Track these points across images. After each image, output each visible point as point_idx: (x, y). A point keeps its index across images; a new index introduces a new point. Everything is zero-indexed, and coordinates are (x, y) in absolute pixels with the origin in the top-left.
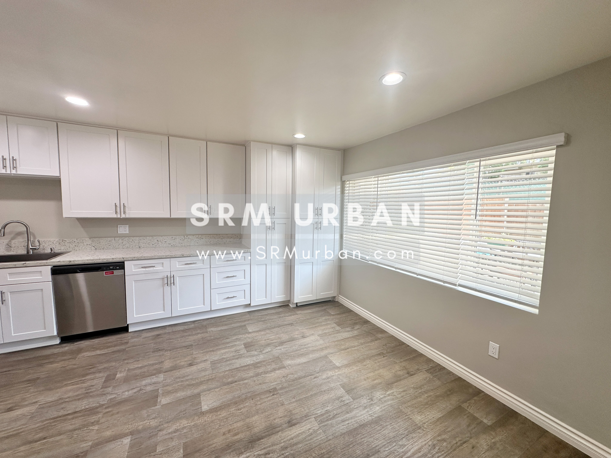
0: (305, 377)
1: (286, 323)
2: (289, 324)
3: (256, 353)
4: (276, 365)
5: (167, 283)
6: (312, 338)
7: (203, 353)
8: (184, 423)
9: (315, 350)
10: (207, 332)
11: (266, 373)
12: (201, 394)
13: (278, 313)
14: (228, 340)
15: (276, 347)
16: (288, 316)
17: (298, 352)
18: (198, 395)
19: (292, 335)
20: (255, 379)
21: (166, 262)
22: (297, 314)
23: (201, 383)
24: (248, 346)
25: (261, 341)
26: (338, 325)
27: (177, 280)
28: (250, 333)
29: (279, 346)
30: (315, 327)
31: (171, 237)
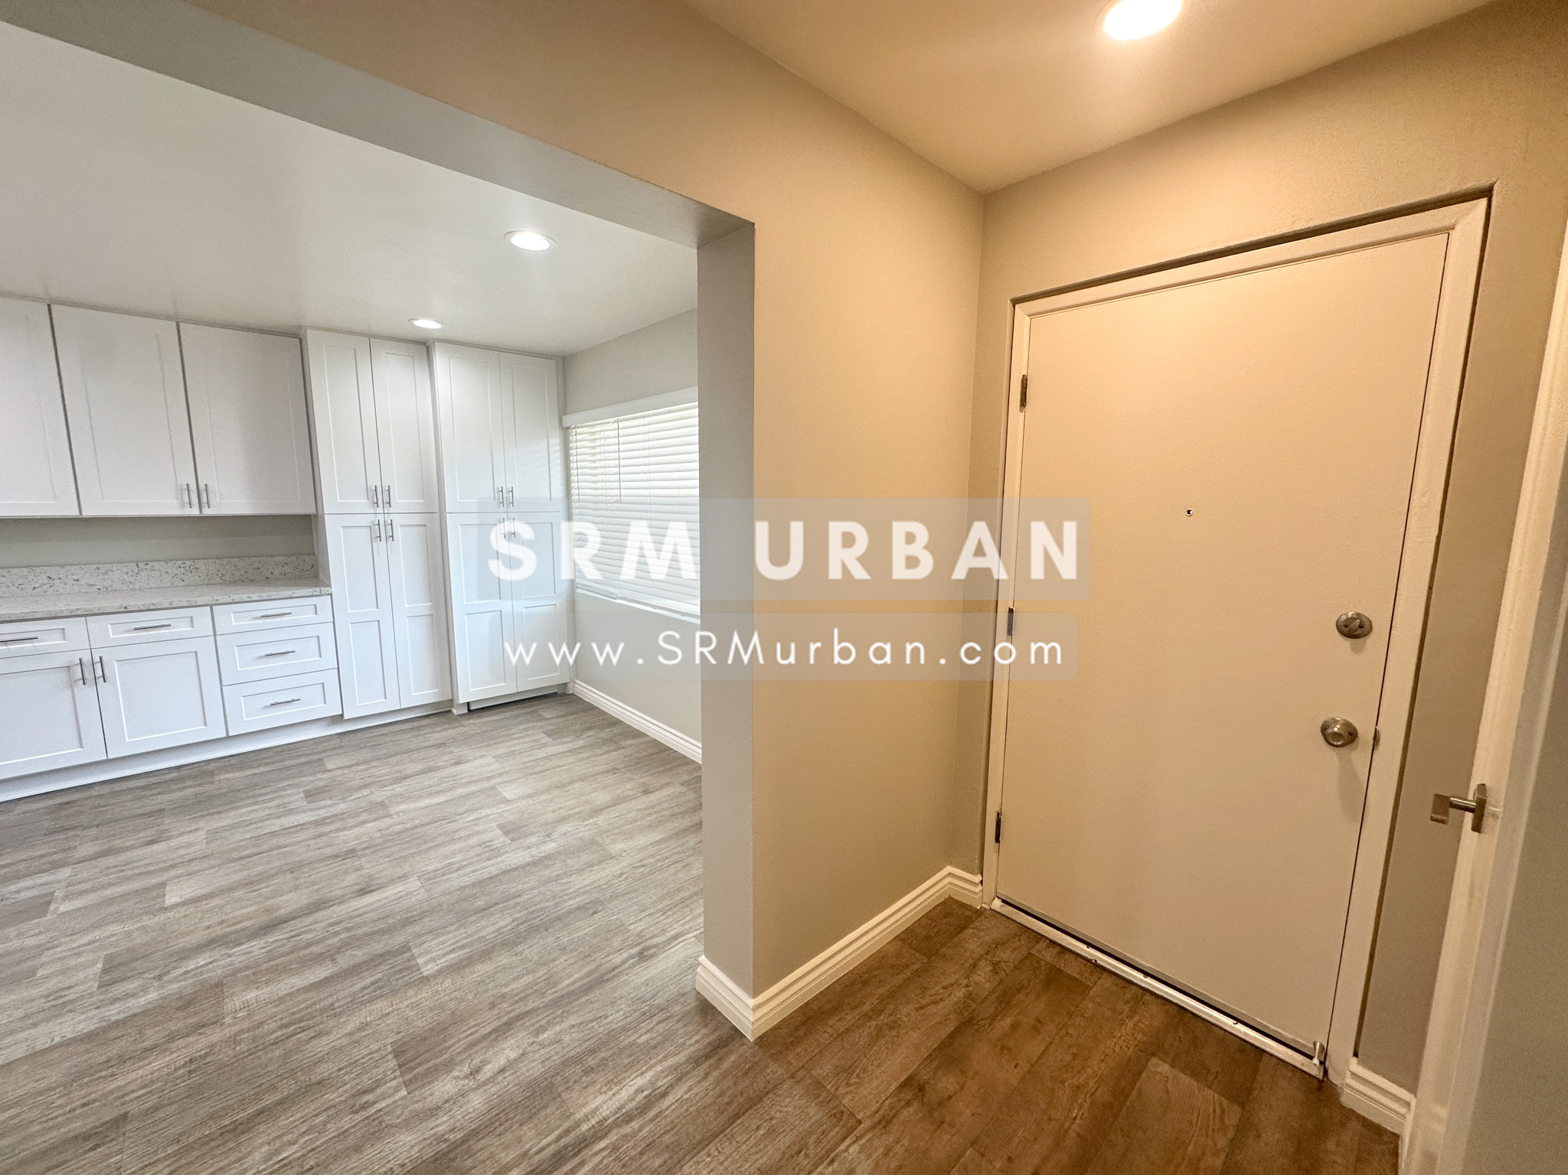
0: (428, 824)
1: (427, 744)
2: (433, 746)
3: (329, 802)
4: (370, 815)
5: (81, 677)
6: (477, 763)
7: (189, 820)
8: (115, 928)
9: (471, 782)
10: (212, 783)
11: (338, 830)
12: (167, 883)
13: (418, 728)
14: (263, 791)
15: (386, 786)
16: (438, 732)
17: (434, 788)
18: (163, 885)
19: (431, 763)
20: (311, 842)
21: (74, 626)
22: (463, 726)
23: (173, 866)
24: (311, 795)
25: (349, 782)
26: (549, 736)
27: (114, 669)
28: (329, 771)
29: (391, 784)
30: (495, 743)
31: (94, 567)
